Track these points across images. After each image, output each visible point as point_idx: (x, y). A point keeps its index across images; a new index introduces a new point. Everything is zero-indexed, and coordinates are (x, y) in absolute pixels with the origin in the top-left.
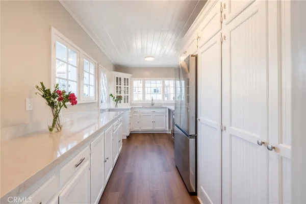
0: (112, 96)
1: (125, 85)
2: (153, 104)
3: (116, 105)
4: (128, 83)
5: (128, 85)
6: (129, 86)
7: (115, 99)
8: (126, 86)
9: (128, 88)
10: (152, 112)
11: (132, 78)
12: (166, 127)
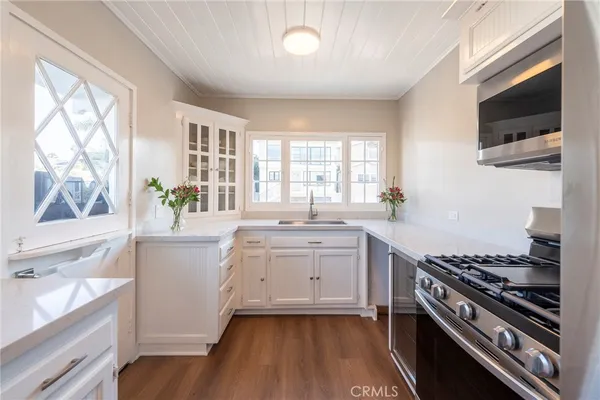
0: (160, 188)
1: (222, 151)
2: (313, 215)
3: (176, 222)
4: (233, 145)
5: (233, 152)
6: (238, 157)
7: (172, 197)
8: (227, 156)
9: (232, 162)
10: (309, 245)
11: (248, 133)
12: (358, 297)
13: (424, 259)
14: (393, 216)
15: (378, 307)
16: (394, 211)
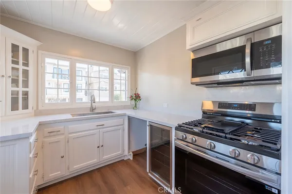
1: (15, 62)
2: (92, 109)
5: (26, 64)
6: (31, 69)
8: (21, 67)
10: (96, 127)
11: (40, 52)
12: (123, 151)
13: (178, 126)
14: (135, 107)
15: (133, 152)
16: (136, 104)
